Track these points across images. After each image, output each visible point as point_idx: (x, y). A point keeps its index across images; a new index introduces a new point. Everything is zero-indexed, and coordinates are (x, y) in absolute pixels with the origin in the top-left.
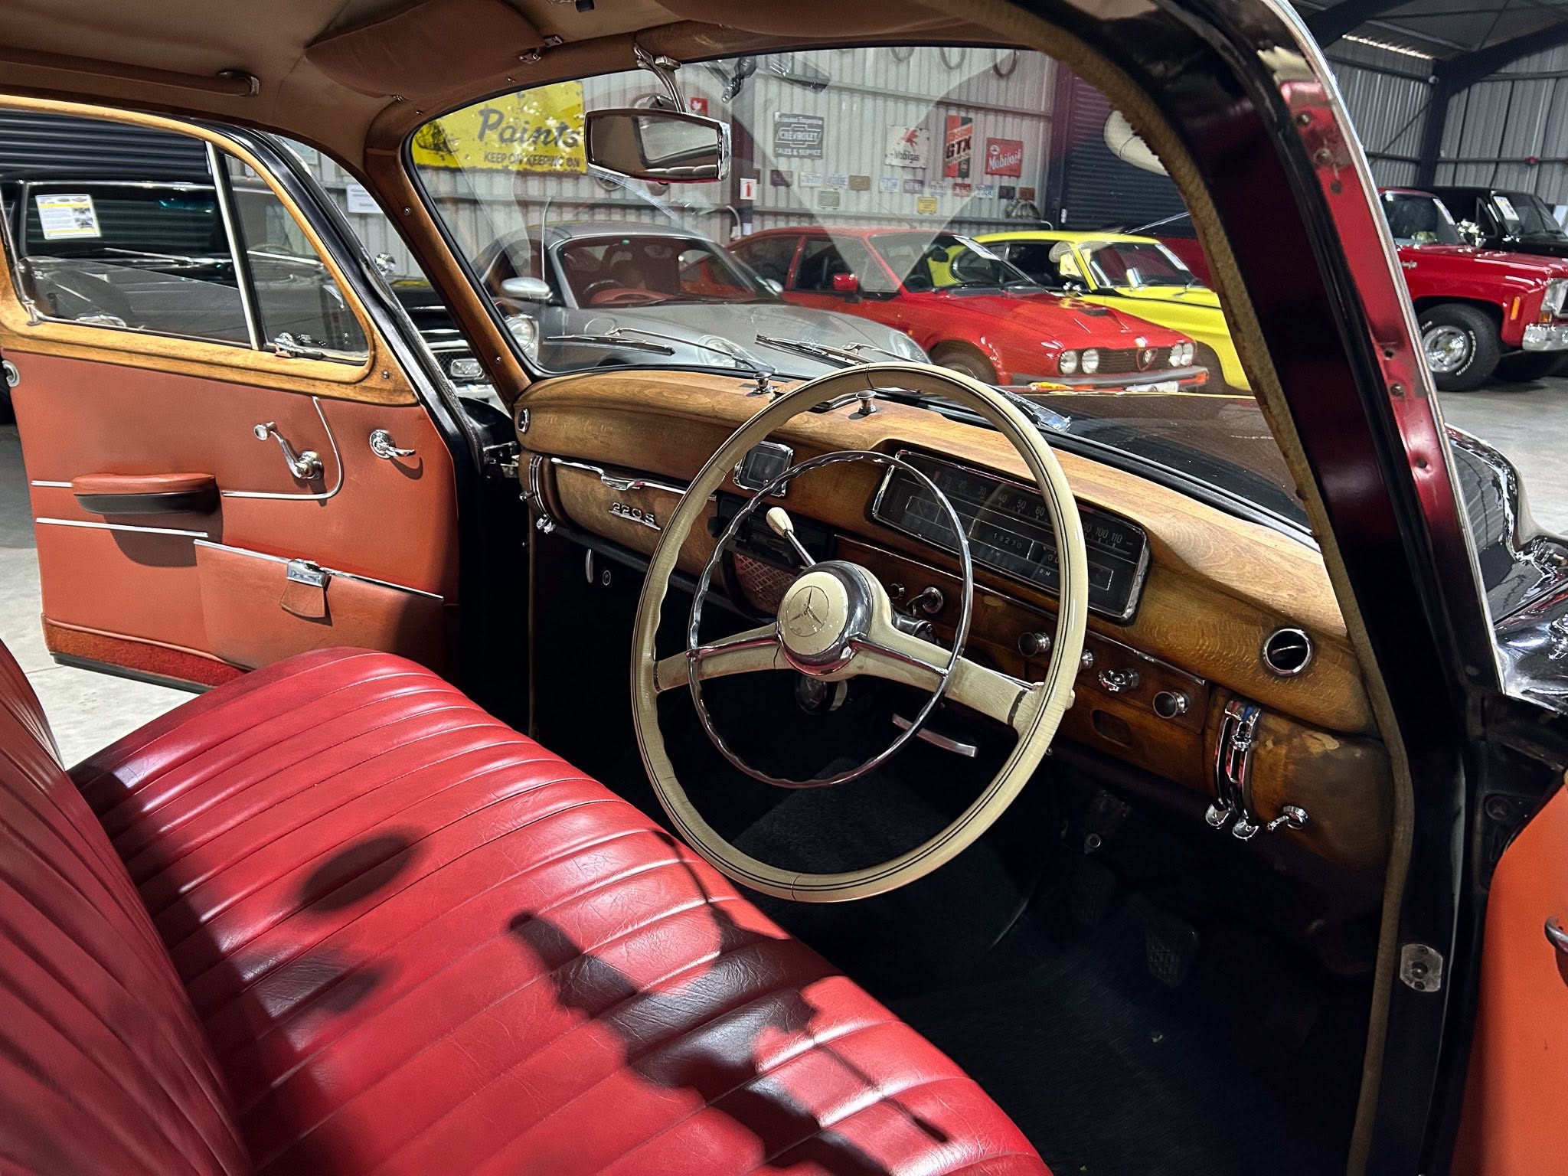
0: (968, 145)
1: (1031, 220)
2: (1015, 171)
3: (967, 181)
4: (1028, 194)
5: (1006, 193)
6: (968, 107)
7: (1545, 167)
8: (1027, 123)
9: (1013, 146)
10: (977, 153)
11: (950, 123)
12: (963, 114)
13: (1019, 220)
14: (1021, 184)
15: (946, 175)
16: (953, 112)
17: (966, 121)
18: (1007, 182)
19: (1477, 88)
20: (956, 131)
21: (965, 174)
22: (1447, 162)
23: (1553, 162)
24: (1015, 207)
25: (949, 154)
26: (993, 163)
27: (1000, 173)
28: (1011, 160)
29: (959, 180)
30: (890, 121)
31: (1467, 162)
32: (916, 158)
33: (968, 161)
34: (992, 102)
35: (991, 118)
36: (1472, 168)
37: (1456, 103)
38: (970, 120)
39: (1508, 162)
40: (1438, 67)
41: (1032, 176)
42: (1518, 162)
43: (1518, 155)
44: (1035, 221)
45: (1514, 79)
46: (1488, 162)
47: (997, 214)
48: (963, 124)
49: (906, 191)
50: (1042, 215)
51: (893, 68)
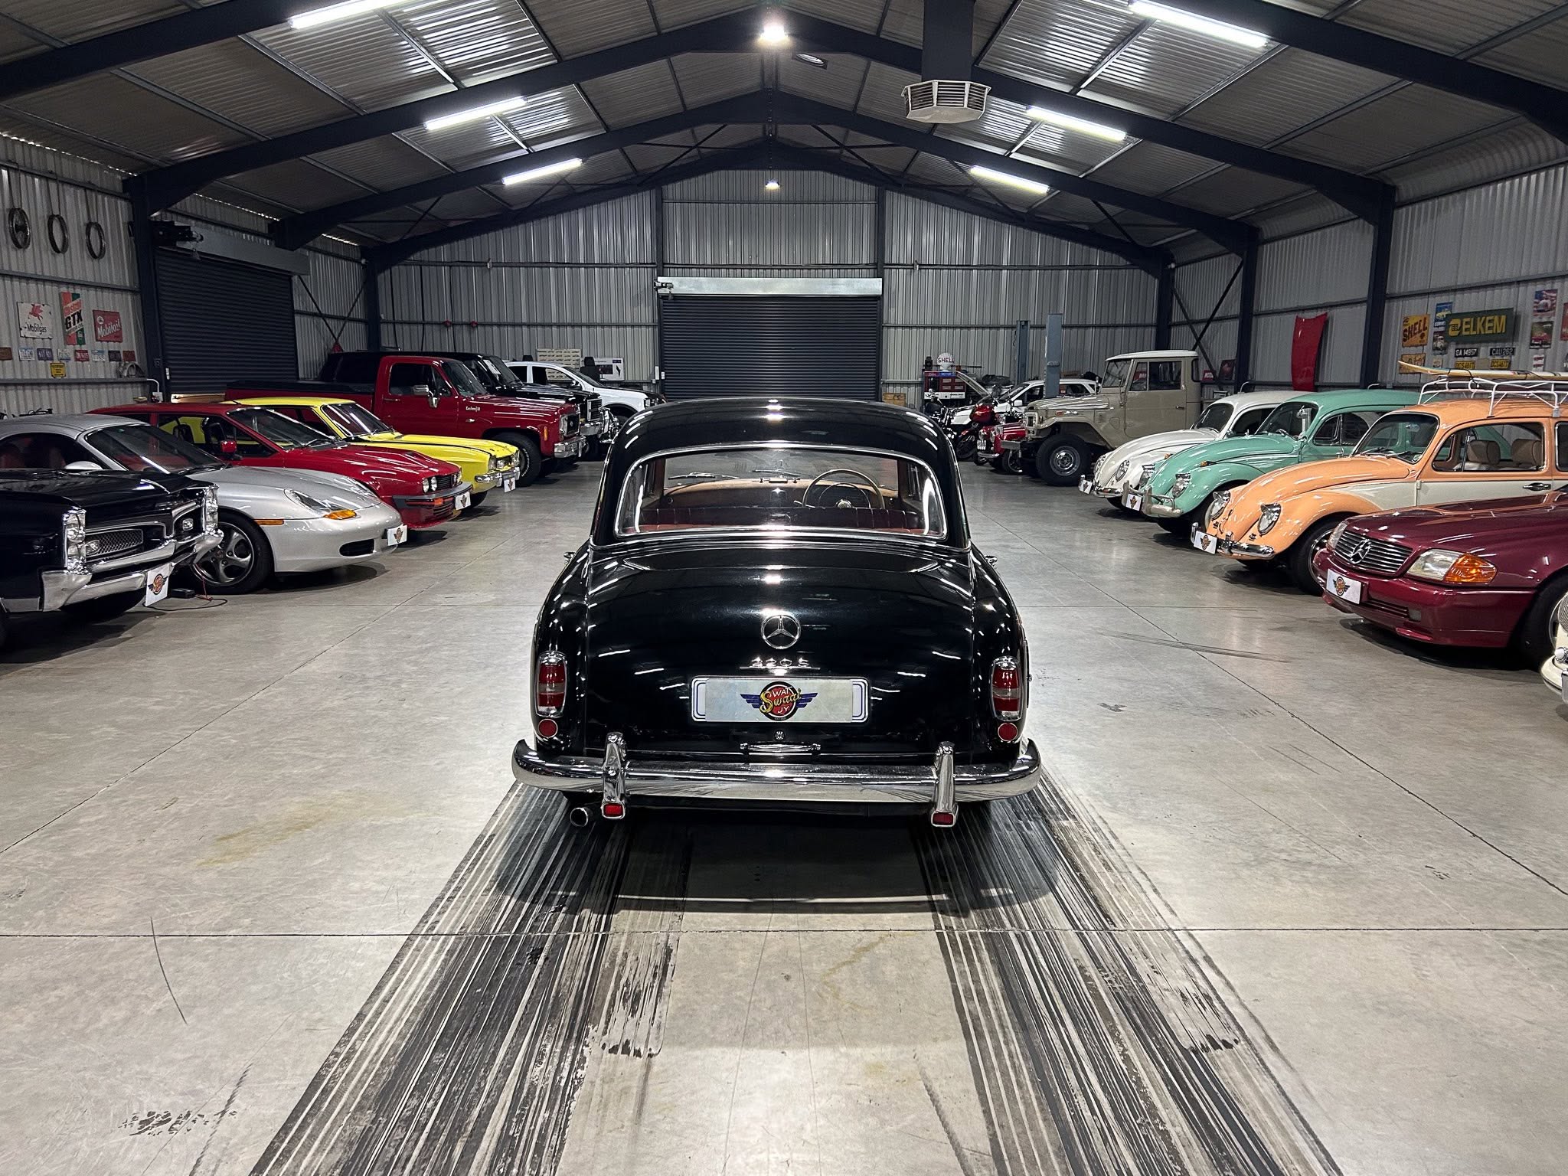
0: (80, 318)
1: (134, 378)
2: (117, 337)
3: (84, 347)
4: (129, 355)
5: (113, 356)
6: (74, 284)
7: (457, 328)
8: (118, 295)
9: (112, 317)
10: (87, 322)
11: (63, 299)
12: (71, 290)
13: (129, 379)
14: (122, 347)
15: (67, 343)
16: (64, 289)
17: (76, 296)
18: (113, 346)
19: (395, 269)
20: (69, 305)
21: (82, 342)
22: (386, 322)
23: (462, 324)
24: (124, 368)
25: (66, 324)
26: (100, 331)
27: (107, 339)
28: (113, 328)
29: (78, 347)
30: (18, 299)
31: (402, 323)
32: (43, 330)
33: (82, 330)
34: (90, 279)
35: (92, 292)
36: (406, 327)
37: (382, 279)
38: (78, 296)
39: (431, 323)
40: (364, 251)
41: (130, 342)
42: (439, 324)
43: (436, 319)
44: (140, 379)
45: (421, 264)
46: (417, 323)
47: (111, 376)
48: (74, 299)
49: (40, 359)
50: (146, 374)
51: (13, 253)
